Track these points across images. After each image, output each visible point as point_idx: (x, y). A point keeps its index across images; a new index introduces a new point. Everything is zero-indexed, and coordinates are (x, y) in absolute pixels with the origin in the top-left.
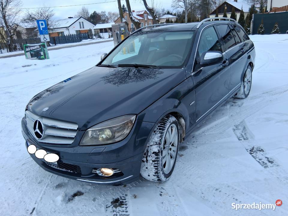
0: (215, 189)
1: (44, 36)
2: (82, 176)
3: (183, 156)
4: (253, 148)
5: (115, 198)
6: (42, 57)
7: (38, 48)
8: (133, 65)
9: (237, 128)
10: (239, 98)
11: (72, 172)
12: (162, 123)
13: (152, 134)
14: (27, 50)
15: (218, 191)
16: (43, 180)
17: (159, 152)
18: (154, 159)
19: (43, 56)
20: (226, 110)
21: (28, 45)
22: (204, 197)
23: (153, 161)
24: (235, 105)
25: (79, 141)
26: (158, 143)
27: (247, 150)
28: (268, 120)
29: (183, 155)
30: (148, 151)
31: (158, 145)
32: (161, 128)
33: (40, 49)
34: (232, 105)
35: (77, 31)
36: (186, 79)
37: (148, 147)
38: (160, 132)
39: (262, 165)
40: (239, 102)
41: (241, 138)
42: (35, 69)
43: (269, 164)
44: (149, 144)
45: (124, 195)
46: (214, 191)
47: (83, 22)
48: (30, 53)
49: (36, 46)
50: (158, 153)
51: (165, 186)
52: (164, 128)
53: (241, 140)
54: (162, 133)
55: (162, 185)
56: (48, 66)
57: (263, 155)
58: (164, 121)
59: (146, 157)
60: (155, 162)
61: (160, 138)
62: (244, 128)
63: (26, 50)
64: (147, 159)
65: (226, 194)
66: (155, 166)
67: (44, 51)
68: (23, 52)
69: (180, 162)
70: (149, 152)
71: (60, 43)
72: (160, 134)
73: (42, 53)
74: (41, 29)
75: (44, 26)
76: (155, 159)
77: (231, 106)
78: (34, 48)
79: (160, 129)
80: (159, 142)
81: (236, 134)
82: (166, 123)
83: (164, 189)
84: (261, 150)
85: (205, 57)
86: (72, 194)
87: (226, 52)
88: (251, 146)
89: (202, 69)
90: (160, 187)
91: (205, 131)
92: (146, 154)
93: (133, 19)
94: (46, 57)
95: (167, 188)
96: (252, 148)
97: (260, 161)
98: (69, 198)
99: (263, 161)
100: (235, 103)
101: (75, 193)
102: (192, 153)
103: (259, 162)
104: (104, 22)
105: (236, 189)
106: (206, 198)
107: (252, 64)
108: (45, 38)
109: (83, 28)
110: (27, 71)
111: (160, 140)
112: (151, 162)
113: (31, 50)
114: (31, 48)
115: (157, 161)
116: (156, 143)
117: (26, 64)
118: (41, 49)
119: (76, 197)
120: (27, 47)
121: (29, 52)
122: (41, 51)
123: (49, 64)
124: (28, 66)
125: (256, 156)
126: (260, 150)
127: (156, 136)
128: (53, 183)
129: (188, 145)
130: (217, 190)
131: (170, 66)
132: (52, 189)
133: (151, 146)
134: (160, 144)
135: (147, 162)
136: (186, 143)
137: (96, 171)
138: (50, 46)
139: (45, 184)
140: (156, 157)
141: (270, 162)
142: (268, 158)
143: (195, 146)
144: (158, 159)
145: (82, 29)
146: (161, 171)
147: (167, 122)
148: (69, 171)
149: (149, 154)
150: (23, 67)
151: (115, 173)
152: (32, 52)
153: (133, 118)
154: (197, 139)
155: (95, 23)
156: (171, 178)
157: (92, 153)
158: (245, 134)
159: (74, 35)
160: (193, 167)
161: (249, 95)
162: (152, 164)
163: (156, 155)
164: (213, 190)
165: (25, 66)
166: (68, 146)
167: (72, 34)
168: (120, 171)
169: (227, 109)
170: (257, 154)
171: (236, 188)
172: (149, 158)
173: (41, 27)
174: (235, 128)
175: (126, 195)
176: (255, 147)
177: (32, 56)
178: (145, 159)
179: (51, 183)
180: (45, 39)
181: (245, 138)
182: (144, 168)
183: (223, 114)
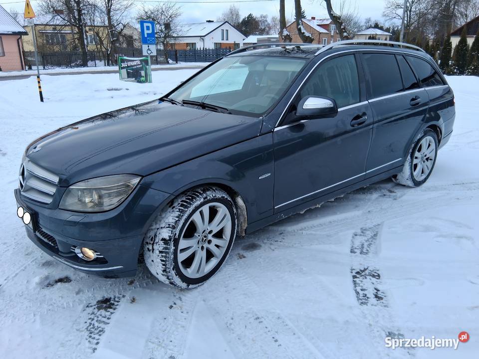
0: (255, 317)
1: (148, 46)
2: (59, 253)
3: (243, 259)
4: (365, 270)
5: (107, 296)
6: (142, 79)
7: (139, 65)
8: (199, 104)
9: (362, 232)
10: (404, 186)
11: (52, 245)
12: (190, 196)
13: (169, 211)
14: (123, 65)
15: (259, 320)
16: (34, 252)
17: (170, 240)
18: (161, 249)
19: (143, 77)
20: (366, 201)
21: (125, 58)
22: (231, 324)
23: (161, 252)
24: (389, 195)
25: (59, 201)
26: (171, 226)
27: (352, 270)
28: (427, 229)
29: (244, 257)
30: (155, 236)
31: (170, 229)
32: (185, 204)
33: (141, 66)
34: (385, 195)
35: (216, 44)
36: (260, 135)
37: (158, 229)
38: (180, 209)
39: (359, 299)
40: (399, 192)
41: (356, 250)
42: (125, 96)
43: (373, 300)
44: (160, 225)
45: (121, 296)
46: (252, 320)
47: (227, 30)
48: (127, 70)
49: (136, 61)
50: (168, 240)
51: (185, 296)
52: (189, 205)
53: (355, 253)
54: (182, 211)
55: (184, 294)
56: (145, 93)
57: (373, 283)
58: (195, 194)
59: (153, 244)
60: (163, 255)
61: (177, 219)
62: (375, 235)
63: (121, 65)
64: (153, 248)
65: (266, 328)
66: (162, 261)
67: (146, 69)
68: (116, 68)
69: (234, 266)
70: (157, 237)
71: (186, 61)
72: (179, 213)
73: (143, 73)
74: (146, 36)
75: (150, 31)
76: (163, 249)
77: (380, 196)
78: (132, 65)
79: (182, 205)
80: (174, 224)
81: (353, 242)
82: (195, 198)
83: (181, 300)
84: (376, 276)
85: (305, 104)
86: (57, 278)
87: (370, 101)
88: (364, 265)
89: (305, 124)
90: (177, 297)
91: (305, 228)
92: (153, 240)
93: (302, 31)
94: (147, 80)
95: (186, 300)
96: (363, 269)
97: (361, 293)
98: (50, 282)
99: (365, 292)
100: (391, 192)
101: (61, 278)
102: (261, 257)
103: (358, 293)
104: (262, 32)
105: (287, 325)
106: (232, 326)
107: (438, 129)
108: (150, 50)
109: (227, 40)
110: (112, 98)
111: (176, 221)
112: (157, 252)
113: (128, 67)
114: (130, 64)
115: (166, 253)
116: (169, 225)
117: (114, 87)
118: (143, 66)
119: (59, 284)
120: (123, 61)
121: (125, 70)
122: (141, 69)
123: (146, 90)
124: (116, 90)
125: (360, 282)
126: (376, 274)
127: (172, 215)
128: (43, 258)
129: (264, 243)
130: (258, 318)
131: (248, 111)
132: (37, 266)
133: (162, 228)
134: (174, 227)
135: (153, 252)
136: (263, 241)
137: (74, 250)
138: (168, 63)
139: (33, 257)
140: (165, 246)
141: (376, 296)
142: (378, 290)
143: (273, 247)
144: (168, 251)
145: (225, 42)
146: (173, 269)
147: (198, 196)
148: (50, 243)
149: (157, 240)
150: (109, 90)
151: (97, 258)
152: (130, 69)
153: (136, 181)
154: (284, 237)
155: (246, 34)
156: (202, 287)
157: (68, 221)
158: (370, 245)
159: (209, 50)
160: (246, 278)
161: (425, 183)
162: (158, 256)
163: (165, 243)
164: (251, 318)
165: (112, 90)
166: (46, 206)
167: (206, 49)
168: (102, 256)
169: (369, 200)
170: (365, 280)
171: (288, 322)
172: (156, 247)
173: (146, 32)
174: (359, 231)
175: (124, 296)
176: (370, 269)
177: (129, 75)
178: (151, 247)
179: (41, 257)
180: (149, 52)
181: (365, 250)
182: (150, 261)
183: (357, 206)
